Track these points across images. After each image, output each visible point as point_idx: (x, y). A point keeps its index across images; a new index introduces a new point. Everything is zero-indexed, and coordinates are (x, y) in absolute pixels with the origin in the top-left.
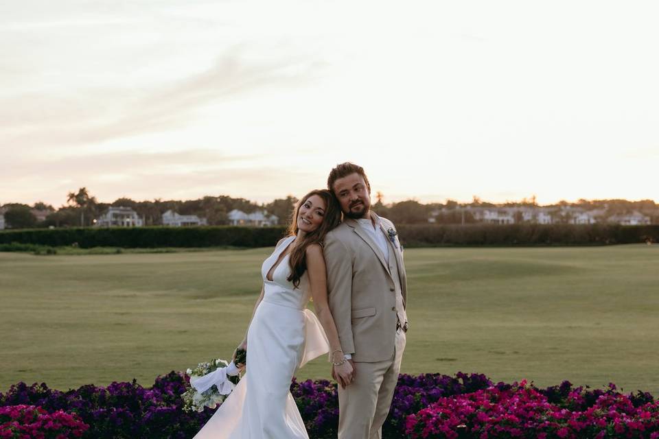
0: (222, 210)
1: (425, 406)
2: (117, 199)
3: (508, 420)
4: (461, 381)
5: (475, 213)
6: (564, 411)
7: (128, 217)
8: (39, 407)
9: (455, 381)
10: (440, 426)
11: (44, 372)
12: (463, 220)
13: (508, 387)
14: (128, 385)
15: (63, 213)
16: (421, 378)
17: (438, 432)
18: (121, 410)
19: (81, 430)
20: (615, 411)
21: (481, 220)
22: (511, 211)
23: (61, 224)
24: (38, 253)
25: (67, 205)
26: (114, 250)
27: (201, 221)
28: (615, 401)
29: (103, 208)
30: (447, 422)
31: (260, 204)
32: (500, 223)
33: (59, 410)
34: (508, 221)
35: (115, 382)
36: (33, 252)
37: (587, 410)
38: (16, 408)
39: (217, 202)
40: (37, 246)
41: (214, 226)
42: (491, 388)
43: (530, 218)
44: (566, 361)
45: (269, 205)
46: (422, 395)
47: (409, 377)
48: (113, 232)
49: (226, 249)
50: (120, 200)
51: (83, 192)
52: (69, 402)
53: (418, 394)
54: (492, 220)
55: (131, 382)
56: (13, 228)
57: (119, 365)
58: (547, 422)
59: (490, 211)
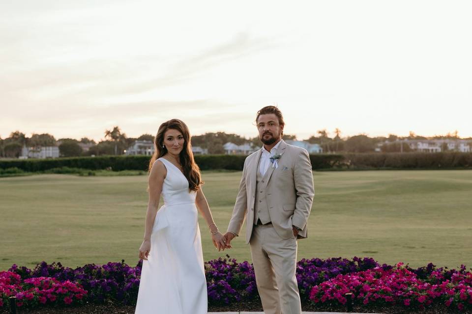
0: (219, 143)
1: (326, 280)
2: (141, 135)
3: (384, 290)
4: (356, 263)
5: (411, 144)
6: (426, 285)
7: (149, 148)
8: (54, 278)
9: (352, 264)
10: (334, 294)
11: (75, 259)
12: (402, 149)
13: (390, 267)
14: (119, 265)
15: (101, 146)
16: (329, 261)
17: (333, 298)
18: (110, 281)
19: (82, 294)
20: (462, 285)
21: (416, 150)
22: (439, 142)
23: (100, 153)
24: (81, 175)
25: (104, 140)
26: (137, 172)
27: (204, 151)
28: (465, 278)
29: (131, 141)
30: (340, 291)
31: (247, 138)
32: (430, 151)
33: (67, 281)
34: (436, 150)
35: (110, 263)
36: (78, 174)
37: (442, 283)
38: (38, 279)
39: (215, 137)
40: (81, 170)
41: (213, 155)
42: (377, 268)
43: (453, 148)
44: (460, 254)
45: (254, 139)
46: (326, 273)
47: (320, 260)
48: (137, 159)
49: (220, 171)
50: (143, 135)
51: (116, 130)
52: (75, 275)
53: (322, 272)
54: (424, 150)
55: (121, 262)
56: (65, 157)
57: (129, 254)
58: (411, 292)
59: (422, 143)
